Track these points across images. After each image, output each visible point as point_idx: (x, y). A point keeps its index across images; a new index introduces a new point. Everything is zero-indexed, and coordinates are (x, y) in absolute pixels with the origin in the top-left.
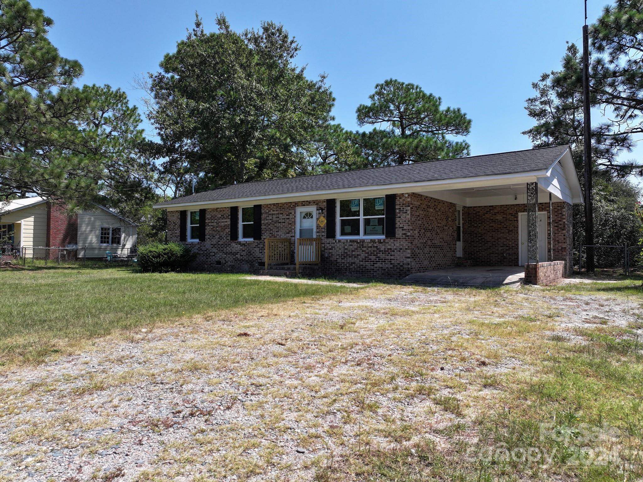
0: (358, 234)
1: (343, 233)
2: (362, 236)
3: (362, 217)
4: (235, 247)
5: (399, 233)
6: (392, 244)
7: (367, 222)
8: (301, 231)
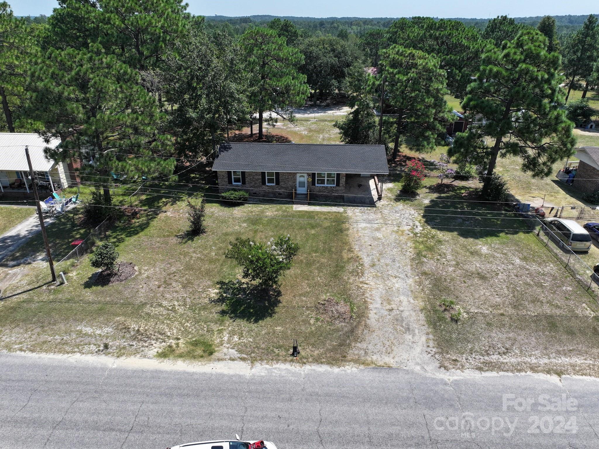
0: (324, 184)
1: (318, 183)
2: (326, 185)
3: (326, 179)
4: (264, 188)
5: (341, 185)
6: (338, 188)
7: (328, 180)
8: (299, 182)
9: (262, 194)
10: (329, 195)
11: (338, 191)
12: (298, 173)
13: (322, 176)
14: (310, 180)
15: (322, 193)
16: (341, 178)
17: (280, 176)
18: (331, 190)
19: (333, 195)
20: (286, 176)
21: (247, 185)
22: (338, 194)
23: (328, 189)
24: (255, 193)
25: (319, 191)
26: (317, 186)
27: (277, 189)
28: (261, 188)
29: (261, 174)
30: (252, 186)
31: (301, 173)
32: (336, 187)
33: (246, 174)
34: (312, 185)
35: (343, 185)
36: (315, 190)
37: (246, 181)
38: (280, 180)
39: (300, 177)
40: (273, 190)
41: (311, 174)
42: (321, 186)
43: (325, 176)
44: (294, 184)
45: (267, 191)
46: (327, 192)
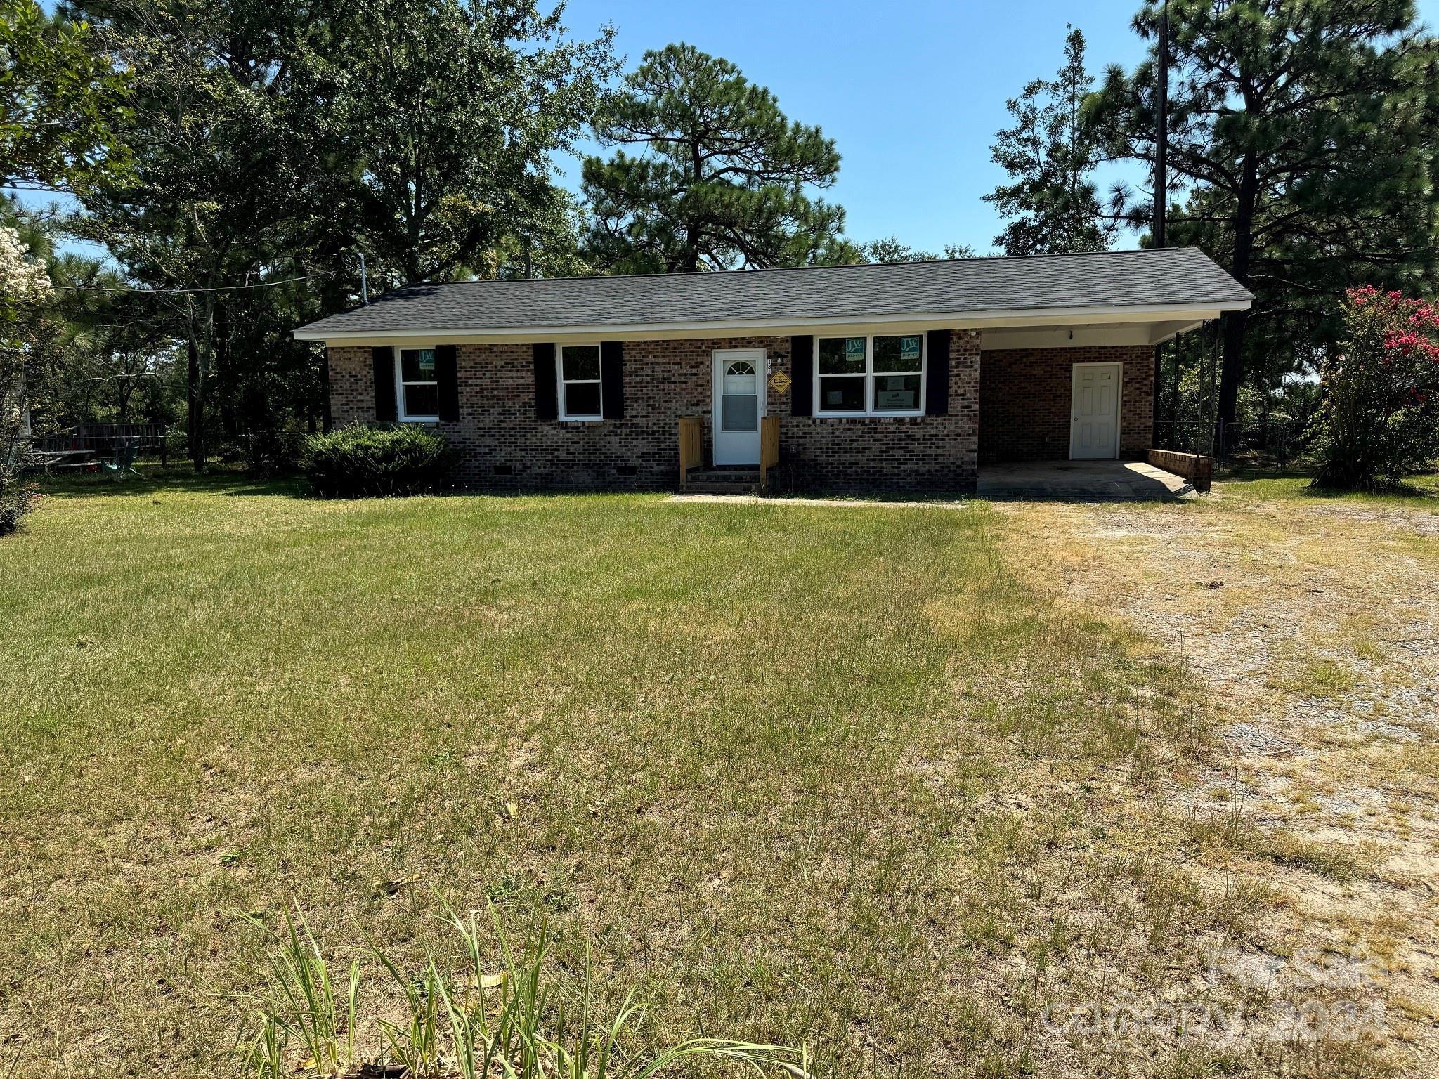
0: (860, 406)
1: (825, 406)
2: (869, 412)
3: (870, 375)
4: (549, 434)
5: (955, 405)
6: (938, 426)
7: (880, 384)
8: (725, 400)
9: (535, 470)
10: (888, 467)
11: (941, 443)
12: (717, 344)
13: (852, 357)
14: (784, 382)
15: (847, 458)
16: (954, 363)
17: (628, 368)
18: (896, 437)
19: (910, 466)
20: (657, 369)
21: (467, 427)
22: (941, 459)
23: (879, 436)
24: (503, 469)
25: (835, 449)
26: (823, 421)
27: (615, 441)
28: (532, 440)
29: (531, 359)
30: (486, 431)
31: (734, 343)
32: (929, 420)
33: (463, 362)
34: (795, 413)
35: (966, 403)
36: (807, 442)
37: (462, 400)
38: (628, 391)
39: (731, 372)
40: (593, 447)
41: (788, 345)
42: (840, 420)
43: (864, 362)
44: (699, 409)
45: (561, 454)
46: (876, 448)
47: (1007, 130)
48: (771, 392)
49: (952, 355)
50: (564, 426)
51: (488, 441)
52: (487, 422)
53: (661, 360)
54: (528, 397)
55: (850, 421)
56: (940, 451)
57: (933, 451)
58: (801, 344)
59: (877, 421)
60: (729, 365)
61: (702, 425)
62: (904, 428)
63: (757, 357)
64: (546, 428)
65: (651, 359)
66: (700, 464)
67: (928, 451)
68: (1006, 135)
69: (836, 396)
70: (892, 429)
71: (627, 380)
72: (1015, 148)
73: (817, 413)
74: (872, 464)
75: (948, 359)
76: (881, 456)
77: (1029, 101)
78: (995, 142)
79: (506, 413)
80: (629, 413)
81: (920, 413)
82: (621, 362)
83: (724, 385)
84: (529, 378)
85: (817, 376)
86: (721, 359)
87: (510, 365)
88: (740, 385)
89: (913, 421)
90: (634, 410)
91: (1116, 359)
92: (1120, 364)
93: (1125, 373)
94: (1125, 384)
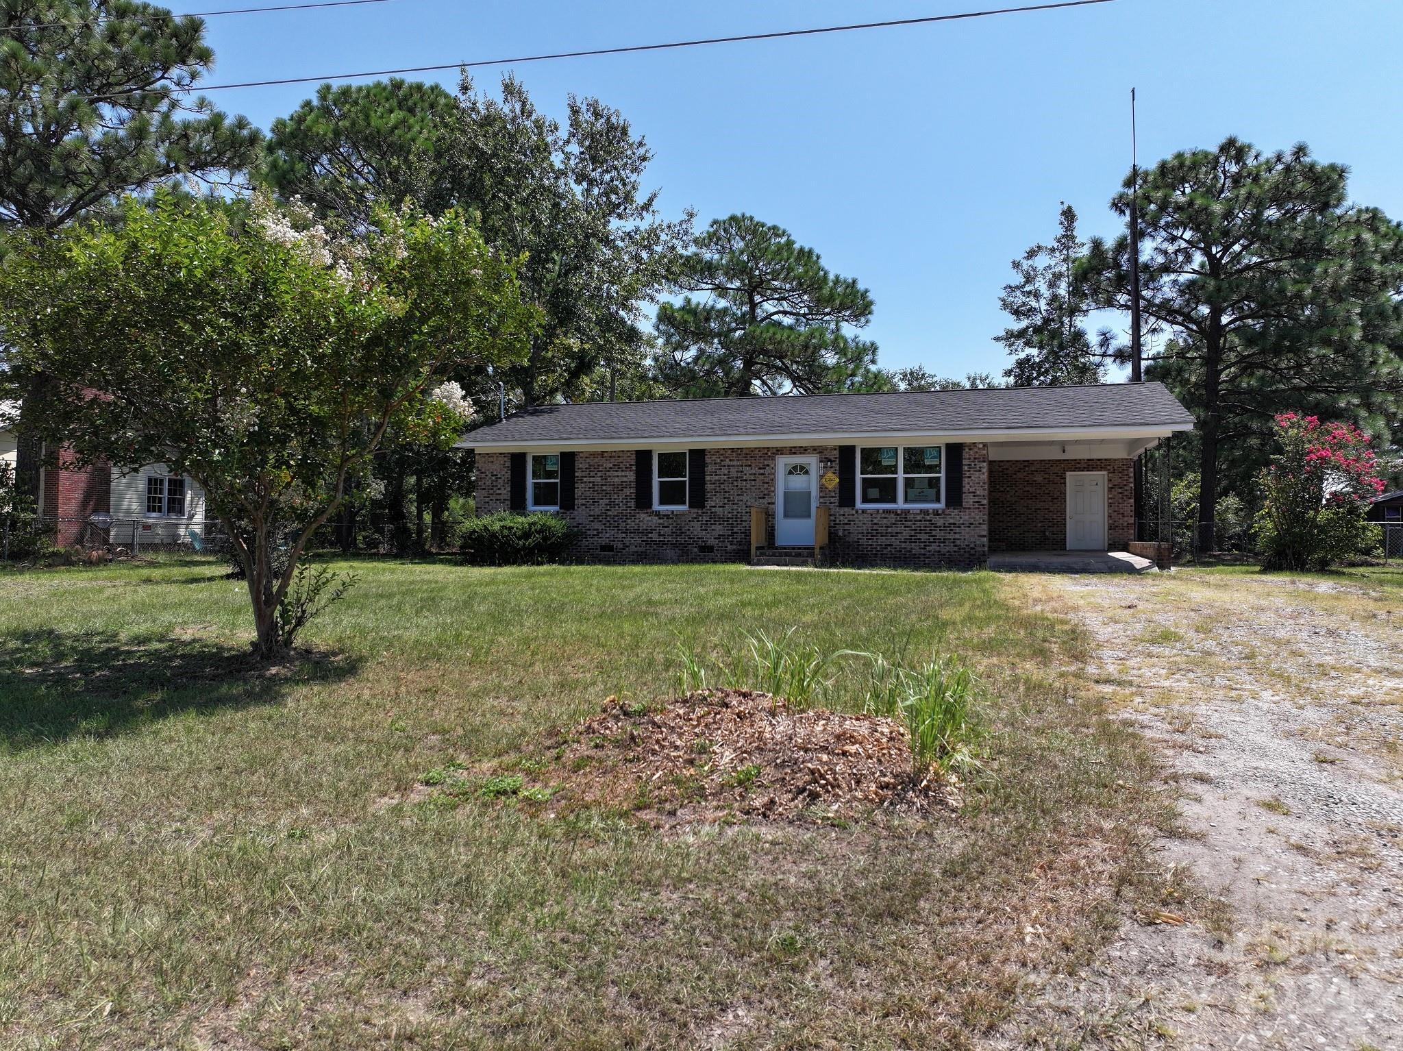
0: (894, 500)
1: (865, 500)
2: (901, 504)
3: (901, 476)
5: (968, 500)
6: (955, 516)
7: (909, 483)
8: (787, 495)
9: (633, 548)
10: (916, 548)
11: (958, 530)
12: (780, 451)
13: (886, 463)
14: (833, 480)
15: (882, 541)
16: (966, 468)
17: (709, 469)
18: (923, 524)
19: (933, 547)
20: (732, 470)
21: (581, 514)
22: (958, 542)
23: (909, 524)
24: (607, 548)
25: (873, 534)
26: (864, 511)
27: (697, 525)
28: (631, 524)
29: (633, 462)
30: (596, 518)
31: (793, 451)
32: (948, 511)
33: (580, 464)
34: (841, 505)
35: (976, 499)
36: (852, 528)
37: (578, 493)
38: (709, 487)
39: (790, 473)
40: (680, 531)
41: (836, 453)
42: (878, 511)
43: (896, 466)
44: (765, 501)
45: (654, 536)
46: (906, 533)
47: (1013, 284)
48: (822, 488)
49: (965, 462)
50: (657, 514)
51: (597, 525)
52: (597, 511)
53: (735, 463)
54: (629, 491)
55: (885, 511)
56: (957, 536)
57: (952, 536)
58: (846, 453)
59: (907, 512)
60: (789, 468)
61: (768, 514)
62: (928, 518)
63: (812, 461)
64: (643, 516)
65: (727, 462)
66: (766, 544)
67: (948, 536)
68: (1011, 289)
69: (874, 493)
70: (919, 518)
71: (708, 478)
72: (1020, 299)
73: (859, 505)
74: (903, 545)
75: (961, 465)
76: (910, 539)
77: (1030, 262)
78: (1003, 294)
79: (612, 504)
80: (708, 504)
81: (941, 505)
82: (704, 464)
83: (784, 483)
84: (631, 477)
85: (859, 477)
86: (783, 462)
87: (617, 467)
88: (798, 482)
89: (936, 512)
90: (713, 502)
91: (1101, 469)
92: (1105, 473)
93: (1110, 480)
94: (1110, 489)
